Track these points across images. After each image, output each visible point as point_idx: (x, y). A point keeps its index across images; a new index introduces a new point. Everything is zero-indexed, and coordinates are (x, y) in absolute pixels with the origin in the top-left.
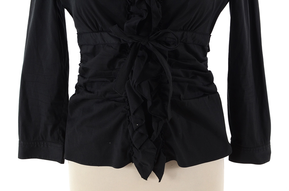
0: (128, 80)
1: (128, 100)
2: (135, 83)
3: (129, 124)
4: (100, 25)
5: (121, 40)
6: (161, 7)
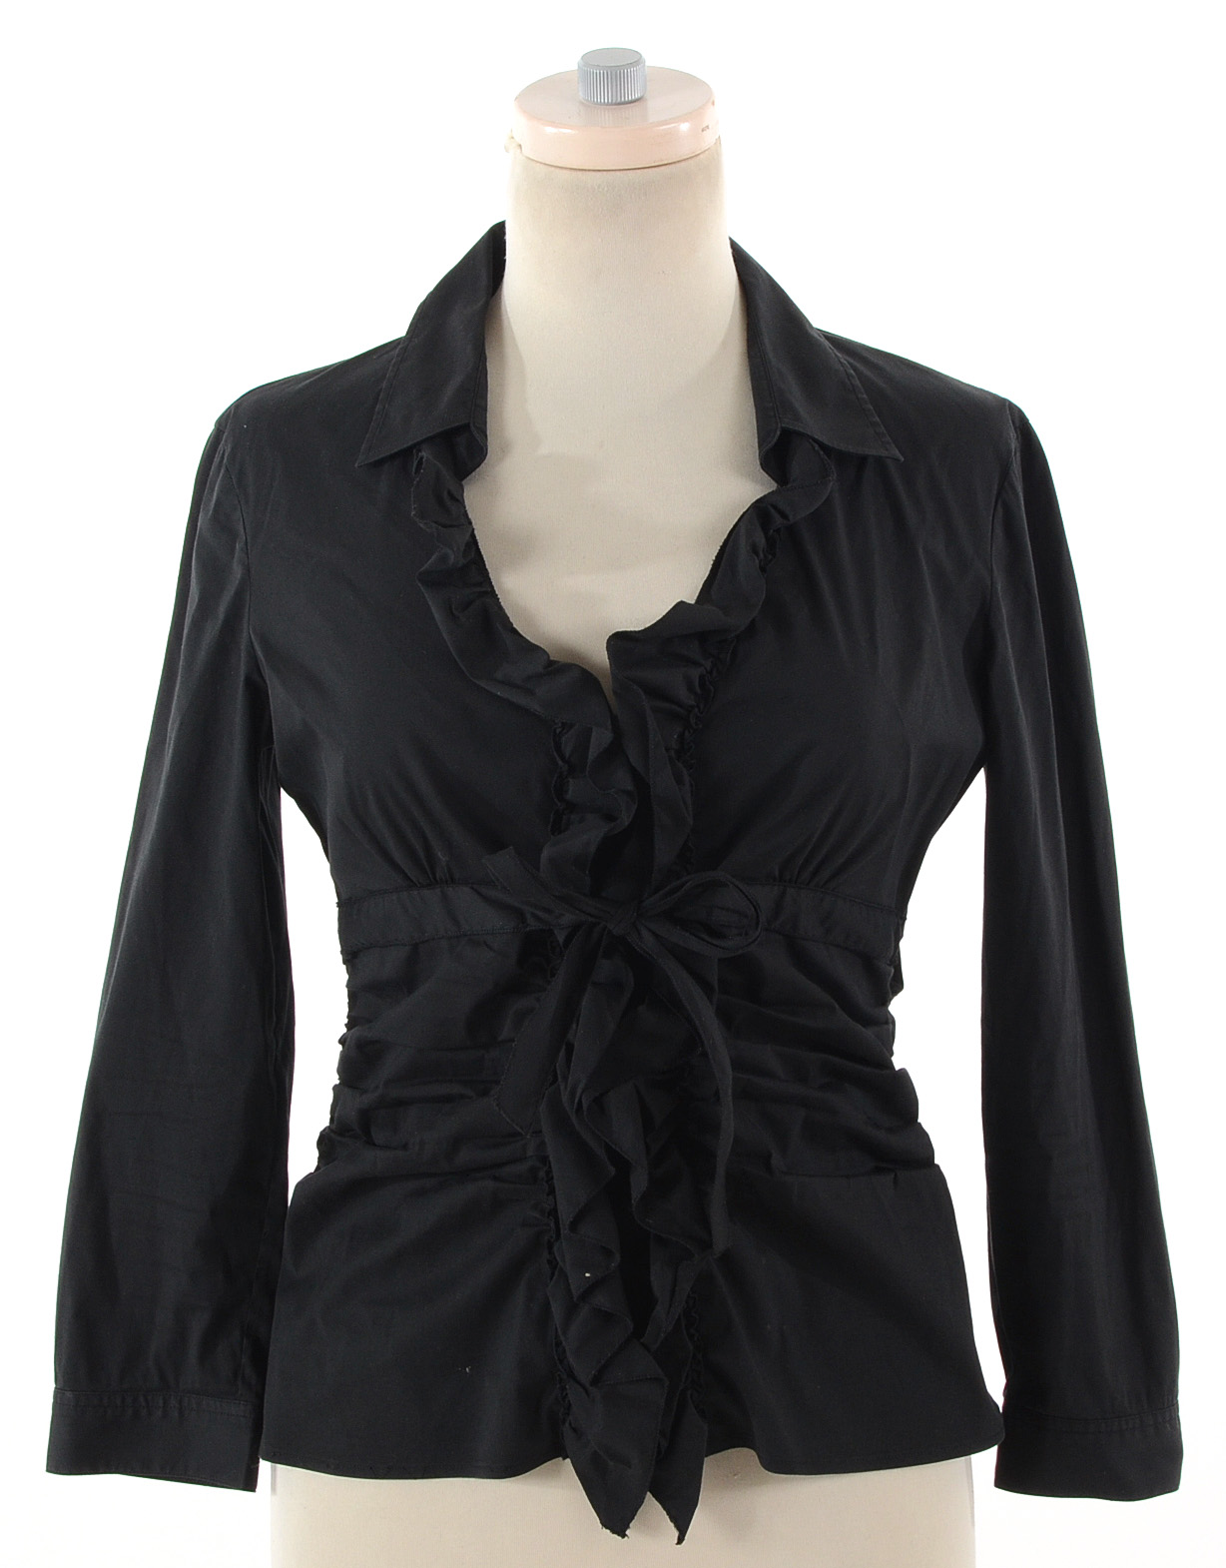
0: (551, 1084)
1: (549, 1172)
2: (583, 1092)
3: (551, 1279)
4: (442, 856)
5: (528, 916)
6: (691, 785)
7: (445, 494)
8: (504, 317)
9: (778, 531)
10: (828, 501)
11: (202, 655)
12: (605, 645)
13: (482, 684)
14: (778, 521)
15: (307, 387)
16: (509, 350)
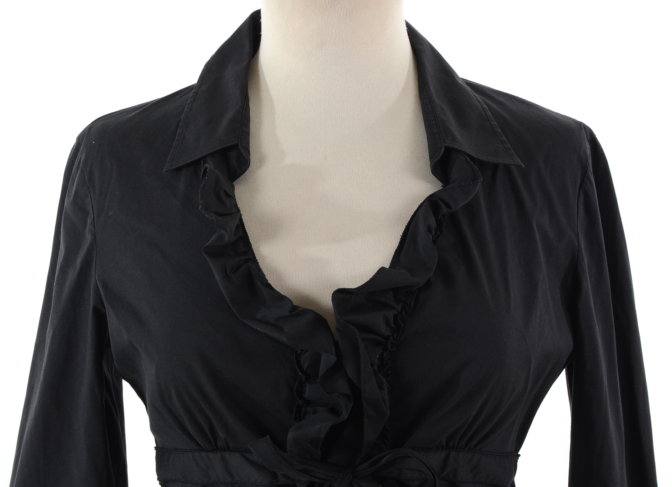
4: (221, 434)
6: (388, 388)
7: (222, 193)
8: (260, 72)
9: (444, 216)
10: (477, 196)
11: (66, 290)
12: (331, 298)
13: (247, 322)
14: (445, 210)
15: (134, 117)
16: (264, 94)
